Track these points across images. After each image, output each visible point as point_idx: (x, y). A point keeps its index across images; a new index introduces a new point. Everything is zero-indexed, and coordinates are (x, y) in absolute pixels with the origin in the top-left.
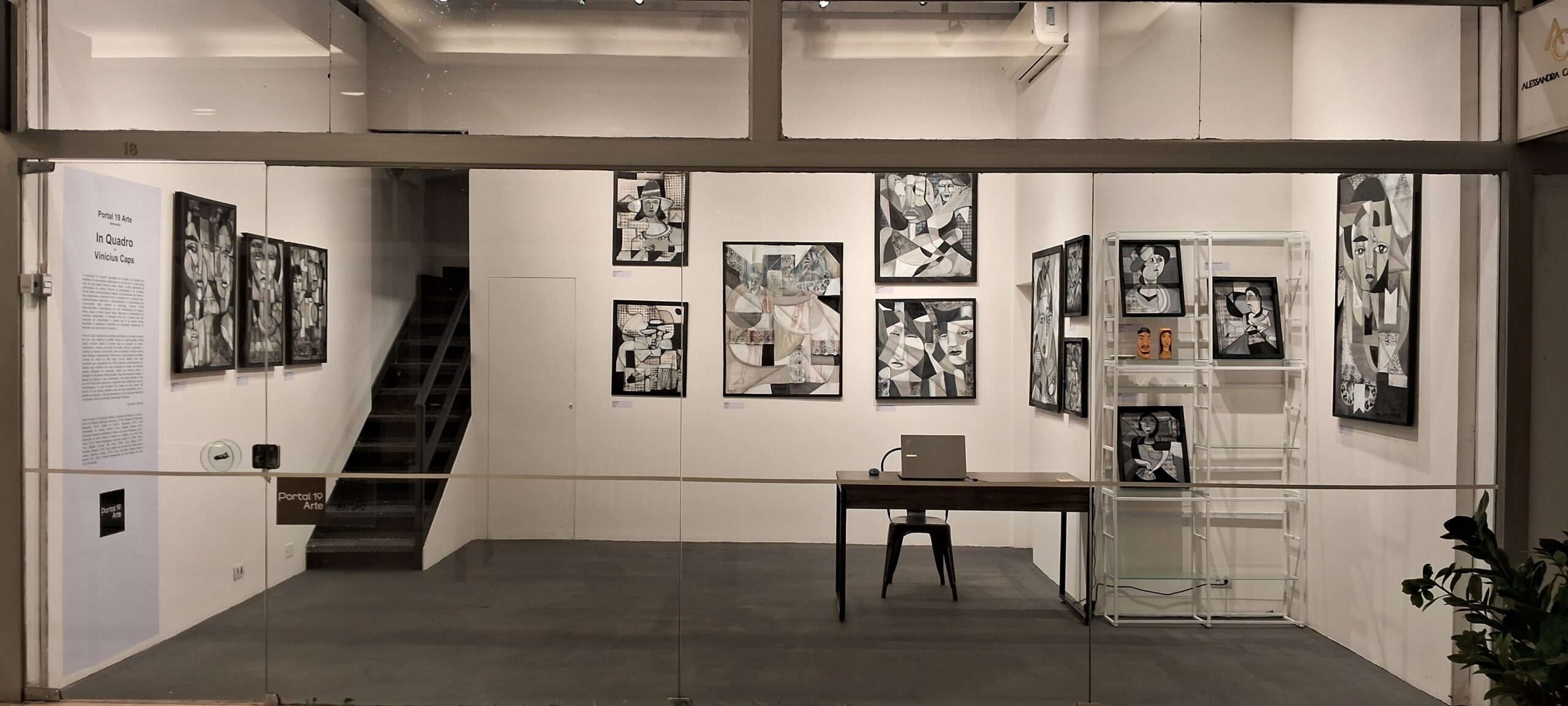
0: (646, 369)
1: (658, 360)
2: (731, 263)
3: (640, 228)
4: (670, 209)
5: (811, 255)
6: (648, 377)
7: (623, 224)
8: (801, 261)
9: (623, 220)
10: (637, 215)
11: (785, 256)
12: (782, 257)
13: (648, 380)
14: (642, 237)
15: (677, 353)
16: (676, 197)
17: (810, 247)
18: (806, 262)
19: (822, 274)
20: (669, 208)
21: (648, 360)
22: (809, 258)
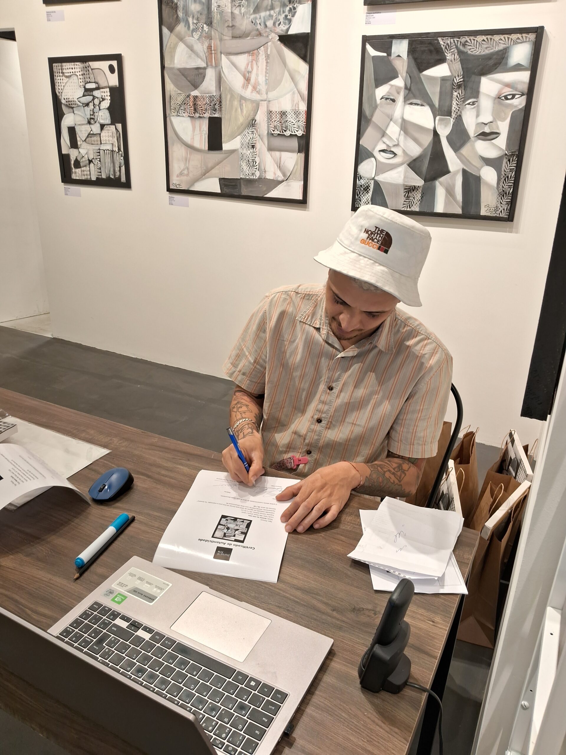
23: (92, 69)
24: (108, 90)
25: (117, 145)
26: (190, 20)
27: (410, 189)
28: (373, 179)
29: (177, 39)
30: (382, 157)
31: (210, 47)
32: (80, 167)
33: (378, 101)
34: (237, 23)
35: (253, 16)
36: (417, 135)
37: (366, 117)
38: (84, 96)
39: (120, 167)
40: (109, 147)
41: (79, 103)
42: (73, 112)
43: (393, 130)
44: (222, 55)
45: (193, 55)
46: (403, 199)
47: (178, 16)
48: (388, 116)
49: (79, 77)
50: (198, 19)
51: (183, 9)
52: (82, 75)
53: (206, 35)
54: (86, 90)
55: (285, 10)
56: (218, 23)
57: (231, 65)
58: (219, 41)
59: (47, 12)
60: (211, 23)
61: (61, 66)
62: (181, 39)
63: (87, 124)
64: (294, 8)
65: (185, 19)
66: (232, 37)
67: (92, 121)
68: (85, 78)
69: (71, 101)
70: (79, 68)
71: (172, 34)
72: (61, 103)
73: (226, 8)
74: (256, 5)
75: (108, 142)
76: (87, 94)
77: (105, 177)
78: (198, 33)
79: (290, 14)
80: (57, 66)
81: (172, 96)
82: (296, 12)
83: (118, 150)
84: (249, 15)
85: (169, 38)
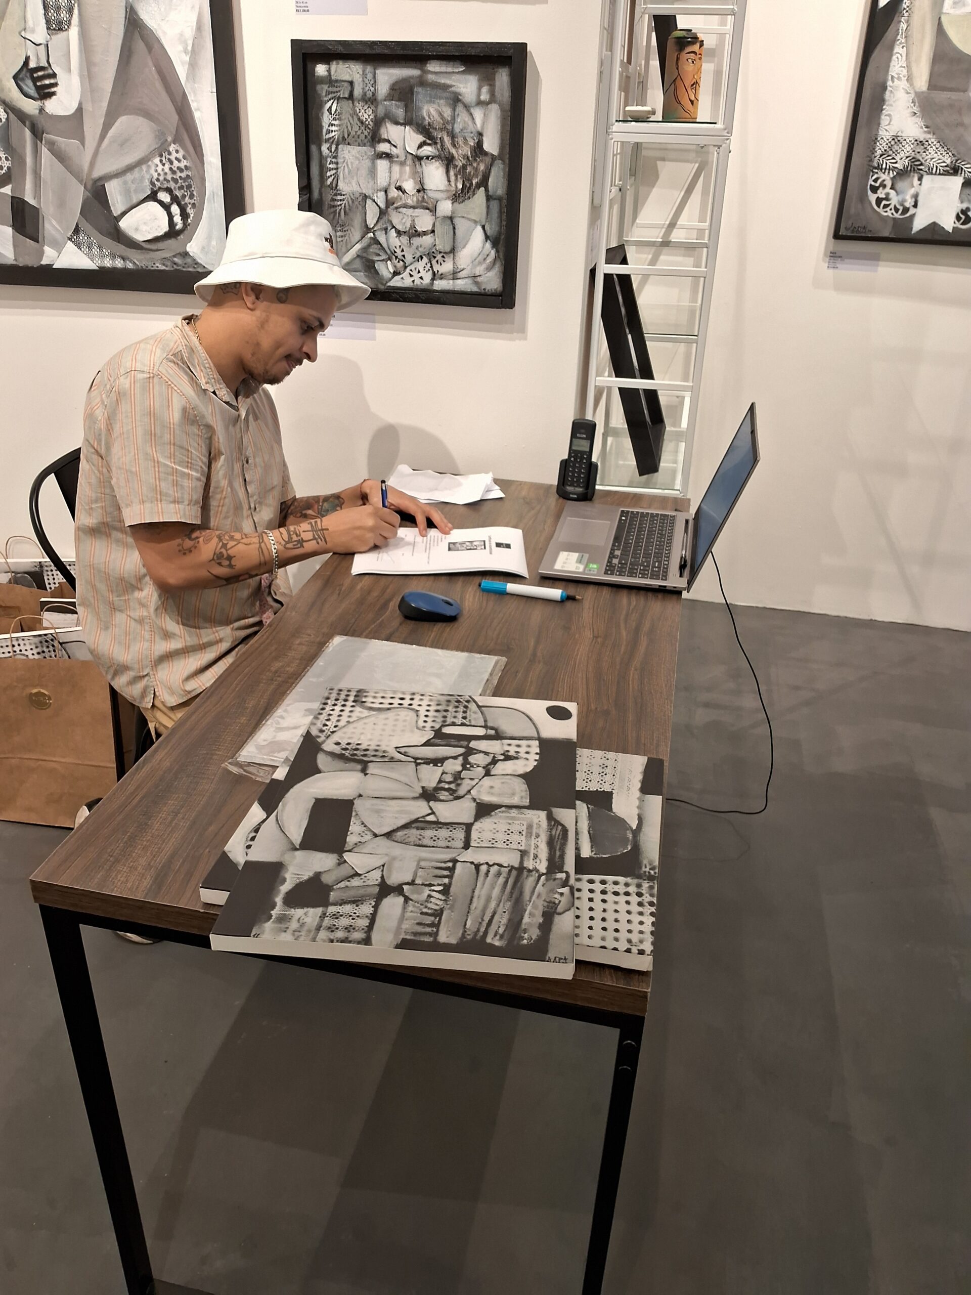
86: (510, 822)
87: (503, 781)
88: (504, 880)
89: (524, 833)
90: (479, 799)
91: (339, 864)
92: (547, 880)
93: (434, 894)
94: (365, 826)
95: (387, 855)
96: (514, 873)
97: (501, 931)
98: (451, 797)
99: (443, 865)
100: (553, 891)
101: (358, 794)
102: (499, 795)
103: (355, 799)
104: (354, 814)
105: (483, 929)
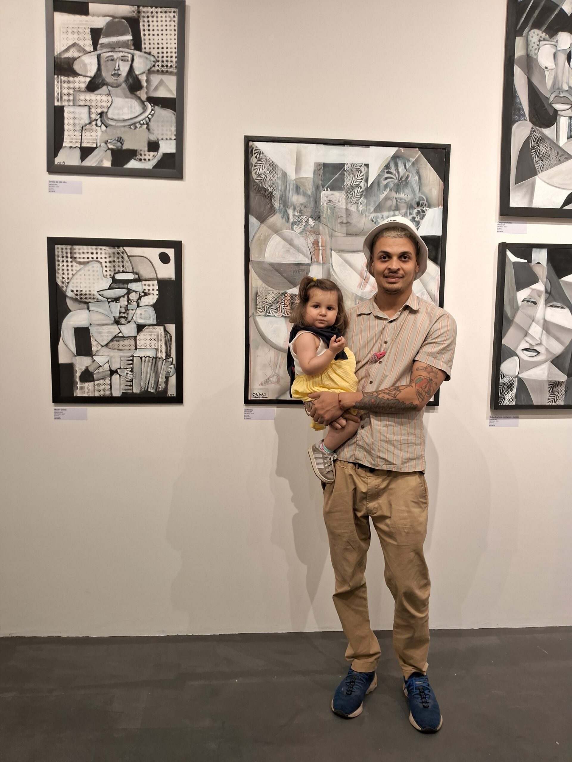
0: (111, 357)
1: (133, 343)
2: (259, 175)
3: (96, 107)
4: (150, 72)
5: (396, 166)
6: (116, 372)
7: (65, 98)
8: (379, 176)
9: (65, 91)
10: (90, 82)
11: (352, 165)
12: (346, 167)
13: (115, 377)
14: (99, 123)
15: (165, 330)
16: (160, 50)
17: (392, 151)
18: (386, 178)
19: (412, 200)
20: (149, 70)
21: (115, 343)
22: (393, 170)
23: (129, 257)
24: (156, 282)
25: (164, 350)
26: (290, 212)
27: (554, 385)
28: (517, 376)
29: (270, 231)
30: (525, 356)
31: (316, 243)
32: (93, 380)
33: (520, 303)
34: (354, 220)
35: (373, 215)
36: (559, 334)
37: (508, 318)
38: (110, 288)
39: (167, 378)
40: (152, 353)
41: (100, 298)
42: (88, 308)
43: (536, 330)
44: (333, 252)
45: (292, 250)
46: (548, 394)
47: (272, 206)
48: (530, 317)
49: (104, 264)
50: (300, 212)
51: (281, 199)
52: (110, 262)
53: (311, 229)
54: (115, 281)
55: (413, 212)
56: (328, 218)
57: (344, 263)
58: (330, 237)
59: (50, 182)
60: (319, 218)
61: (71, 249)
62: (276, 231)
63: (112, 324)
64: (423, 212)
65: (283, 210)
66: (347, 234)
67: (123, 321)
68: (114, 266)
69: (86, 294)
70: (105, 253)
71: (263, 225)
72: (65, 296)
73: (340, 203)
74: (377, 204)
75: (147, 347)
76: (117, 287)
77: (138, 392)
78: (300, 226)
79: (418, 217)
80: (62, 249)
81: (259, 294)
82: (425, 215)
83: (166, 356)
84: (369, 213)
85: (259, 228)
86: (150, 334)
87: (145, 310)
88: (151, 363)
89: (156, 339)
90: (137, 322)
91: (93, 362)
92: (166, 362)
93: (128, 372)
94: (97, 342)
95: (108, 356)
96: (154, 359)
97: (152, 386)
98: (126, 322)
99: (129, 359)
100: (168, 367)
101: (89, 324)
102: (145, 319)
103: (89, 326)
104: (91, 335)
105: (147, 386)
